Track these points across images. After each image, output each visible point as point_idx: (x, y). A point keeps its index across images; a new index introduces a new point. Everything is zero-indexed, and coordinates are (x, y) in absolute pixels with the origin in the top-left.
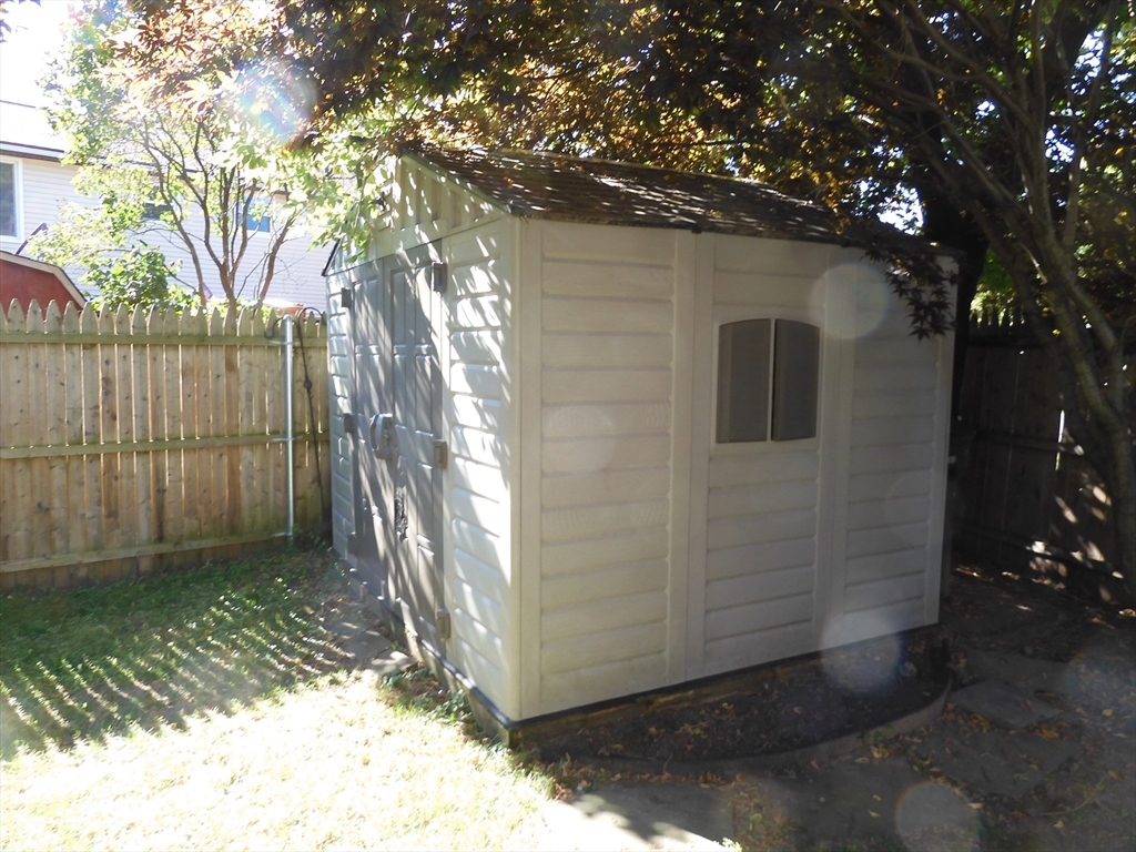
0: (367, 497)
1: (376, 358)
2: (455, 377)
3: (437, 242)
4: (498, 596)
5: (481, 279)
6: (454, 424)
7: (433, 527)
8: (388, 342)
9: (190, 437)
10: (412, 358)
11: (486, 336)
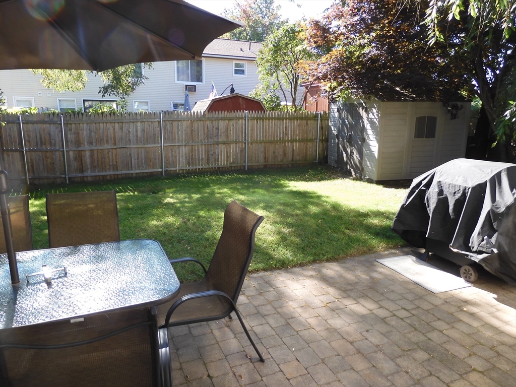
0: (342, 151)
1: (347, 123)
2: (368, 126)
3: (365, 103)
4: (375, 162)
5: (374, 111)
6: (367, 134)
7: (361, 153)
8: (351, 119)
9: (299, 139)
10: (357, 123)
11: (375, 120)
